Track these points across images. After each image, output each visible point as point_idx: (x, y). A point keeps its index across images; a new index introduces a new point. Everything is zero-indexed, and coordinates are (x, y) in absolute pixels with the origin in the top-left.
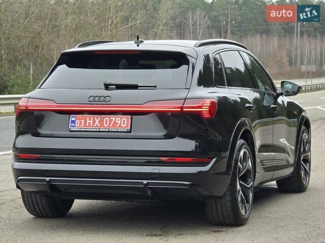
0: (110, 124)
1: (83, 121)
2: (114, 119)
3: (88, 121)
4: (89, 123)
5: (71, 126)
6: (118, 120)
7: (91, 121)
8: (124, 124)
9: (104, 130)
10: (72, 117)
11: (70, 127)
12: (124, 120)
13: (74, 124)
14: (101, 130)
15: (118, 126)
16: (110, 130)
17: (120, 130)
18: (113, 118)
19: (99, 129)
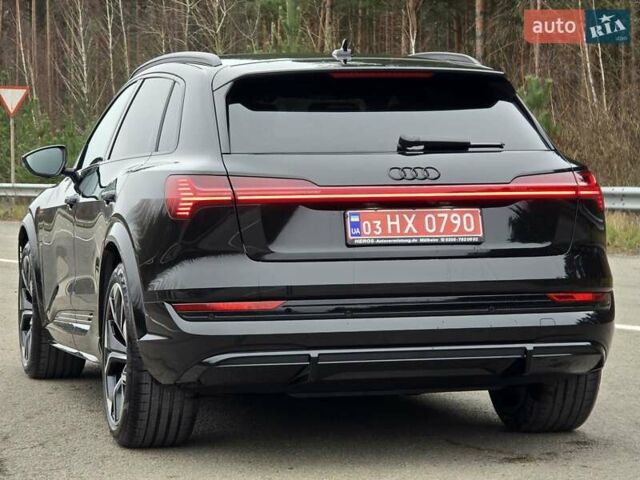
0: (438, 227)
1: (379, 223)
2: (446, 216)
3: (390, 223)
4: (394, 227)
5: (352, 235)
6: (455, 218)
7: (397, 223)
8: (469, 227)
9: (428, 240)
10: (352, 214)
11: (350, 237)
12: (468, 218)
13: (358, 231)
14: (422, 240)
15: (456, 230)
16: (443, 240)
17: (462, 240)
18: (444, 214)
19: (419, 239)
